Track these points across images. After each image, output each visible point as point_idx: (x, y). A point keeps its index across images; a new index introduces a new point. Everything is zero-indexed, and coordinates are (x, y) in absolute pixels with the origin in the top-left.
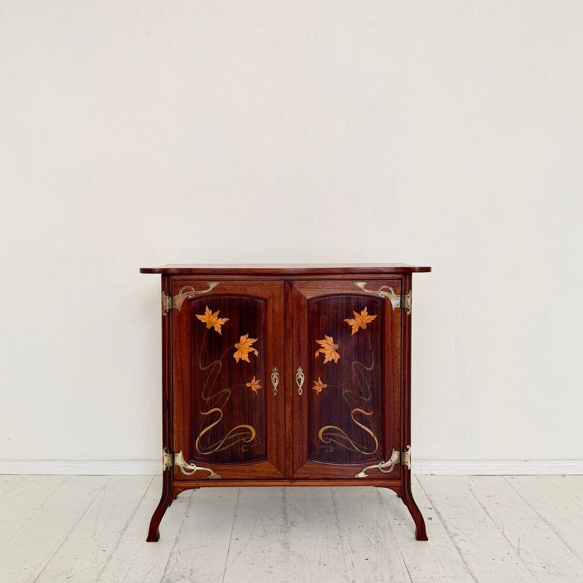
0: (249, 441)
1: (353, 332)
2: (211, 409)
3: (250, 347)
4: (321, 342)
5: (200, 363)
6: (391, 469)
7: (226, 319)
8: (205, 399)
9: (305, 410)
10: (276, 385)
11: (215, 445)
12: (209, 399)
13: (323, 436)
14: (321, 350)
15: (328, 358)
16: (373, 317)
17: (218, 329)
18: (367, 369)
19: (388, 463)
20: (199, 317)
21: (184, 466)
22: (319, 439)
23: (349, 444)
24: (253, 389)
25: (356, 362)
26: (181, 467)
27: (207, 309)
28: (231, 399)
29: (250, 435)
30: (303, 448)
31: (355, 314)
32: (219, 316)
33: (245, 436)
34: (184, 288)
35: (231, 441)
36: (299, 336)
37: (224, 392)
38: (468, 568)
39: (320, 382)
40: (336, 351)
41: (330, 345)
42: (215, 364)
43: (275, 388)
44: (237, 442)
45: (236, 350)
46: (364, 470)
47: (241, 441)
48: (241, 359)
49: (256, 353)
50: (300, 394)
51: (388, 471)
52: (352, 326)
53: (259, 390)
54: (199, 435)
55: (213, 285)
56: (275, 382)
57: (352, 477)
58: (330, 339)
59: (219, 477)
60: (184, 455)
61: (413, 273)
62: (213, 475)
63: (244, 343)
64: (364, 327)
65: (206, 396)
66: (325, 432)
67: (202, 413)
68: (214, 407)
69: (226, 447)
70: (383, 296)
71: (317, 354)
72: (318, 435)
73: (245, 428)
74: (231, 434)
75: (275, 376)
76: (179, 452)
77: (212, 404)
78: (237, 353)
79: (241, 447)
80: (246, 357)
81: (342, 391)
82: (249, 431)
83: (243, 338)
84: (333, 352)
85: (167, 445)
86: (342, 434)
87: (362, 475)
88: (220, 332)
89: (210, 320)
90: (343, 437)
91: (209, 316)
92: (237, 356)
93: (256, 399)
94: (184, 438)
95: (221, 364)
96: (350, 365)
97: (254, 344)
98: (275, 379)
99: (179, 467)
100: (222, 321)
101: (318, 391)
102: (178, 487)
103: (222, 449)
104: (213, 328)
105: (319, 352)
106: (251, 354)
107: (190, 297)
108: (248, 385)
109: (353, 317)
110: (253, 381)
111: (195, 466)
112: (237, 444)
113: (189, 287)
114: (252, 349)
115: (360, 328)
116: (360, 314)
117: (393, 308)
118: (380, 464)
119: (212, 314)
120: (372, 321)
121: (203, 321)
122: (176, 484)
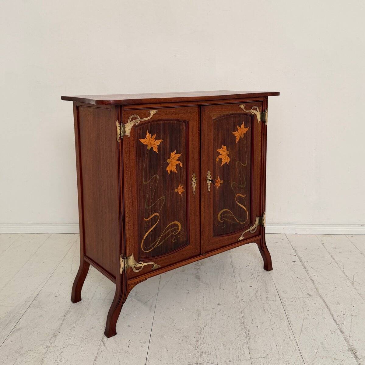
0: (178, 233)
1: (237, 141)
2: (152, 214)
3: (177, 160)
4: (220, 151)
5: (143, 179)
6: (256, 229)
7: (161, 140)
8: (147, 208)
9: (212, 202)
10: (194, 187)
11: (154, 243)
12: (150, 207)
13: (220, 218)
14: (220, 157)
15: (224, 162)
16: (247, 129)
17: (156, 149)
18: (244, 165)
19: (254, 226)
20: (142, 140)
21: (135, 266)
22: (218, 220)
23: (234, 220)
24: (180, 193)
25: (238, 162)
26: (133, 267)
27: (147, 133)
28: (165, 204)
29: (178, 229)
30: (210, 229)
31: (238, 127)
32: (156, 139)
33: (174, 230)
34: (131, 117)
35: (166, 236)
36: (208, 148)
37: (161, 199)
38: (319, 293)
39: (219, 179)
40: (228, 155)
41: (224, 152)
42: (154, 177)
43: (194, 190)
44: (169, 236)
45: (168, 164)
46: (242, 234)
47: (171, 235)
48: (171, 171)
49: (181, 165)
50: (209, 191)
51: (254, 231)
52: (236, 136)
53: (183, 193)
54: (143, 237)
55: (153, 112)
56: (194, 185)
57: (237, 241)
58: (225, 147)
59: (160, 266)
60: (135, 257)
61: (269, 97)
62: (156, 266)
63: (173, 158)
64: (242, 137)
65: (148, 205)
66: (221, 214)
67: (145, 220)
68: (154, 213)
69: (162, 243)
70: (253, 114)
71: (217, 160)
72: (217, 218)
73: (174, 224)
74: (165, 231)
75: (194, 181)
76: (131, 255)
77: (153, 211)
78: (169, 166)
79: (172, 240)
80: (174, 169)
81: (231, 183)
82: (177, 225)
83: (173, 154)
84: (226, 157)
85: (123, 252)
86: (230, 213)
87: (241, 238)
88: (157, 151)
89: (150, 142)
90: (231, 215)
91: (149, 139)
92: (168, 169)
93: (181, 201)
94: (134, 243)
95: (158, 178)
96: (235, 164)
97: (179, 158)
98: (194, 183)
99: (131, 268)
100: (158, 142)
101: (218, 187)
102: (131, 284)
103: (159, 245)
104: (152, 148)
105: (219, 158)
106: (178, 166)
107: (136, 124)
108: (176, 190)
109: (237, 130)
110: (180, 186)
111: (143, 263)
112: (169, 237)
113: (135, 116)
114: (179, 162)
115: (240, 137)
116: (240, 127)
117: (258, 122)
118: (250, 228)
119: (151, 137)
120: (247, 131)
121: (145, 143)
122: (130, 282)
